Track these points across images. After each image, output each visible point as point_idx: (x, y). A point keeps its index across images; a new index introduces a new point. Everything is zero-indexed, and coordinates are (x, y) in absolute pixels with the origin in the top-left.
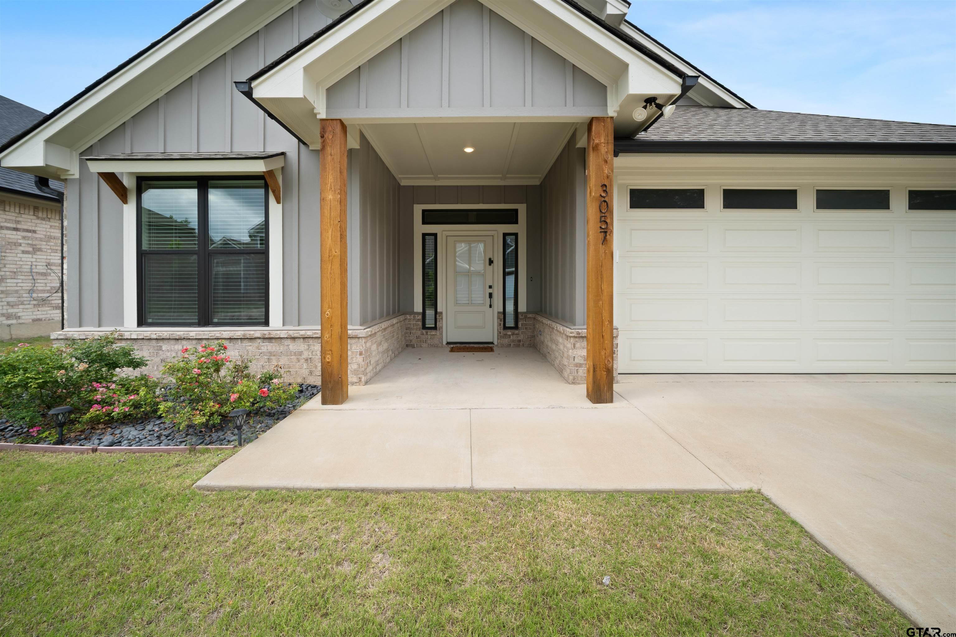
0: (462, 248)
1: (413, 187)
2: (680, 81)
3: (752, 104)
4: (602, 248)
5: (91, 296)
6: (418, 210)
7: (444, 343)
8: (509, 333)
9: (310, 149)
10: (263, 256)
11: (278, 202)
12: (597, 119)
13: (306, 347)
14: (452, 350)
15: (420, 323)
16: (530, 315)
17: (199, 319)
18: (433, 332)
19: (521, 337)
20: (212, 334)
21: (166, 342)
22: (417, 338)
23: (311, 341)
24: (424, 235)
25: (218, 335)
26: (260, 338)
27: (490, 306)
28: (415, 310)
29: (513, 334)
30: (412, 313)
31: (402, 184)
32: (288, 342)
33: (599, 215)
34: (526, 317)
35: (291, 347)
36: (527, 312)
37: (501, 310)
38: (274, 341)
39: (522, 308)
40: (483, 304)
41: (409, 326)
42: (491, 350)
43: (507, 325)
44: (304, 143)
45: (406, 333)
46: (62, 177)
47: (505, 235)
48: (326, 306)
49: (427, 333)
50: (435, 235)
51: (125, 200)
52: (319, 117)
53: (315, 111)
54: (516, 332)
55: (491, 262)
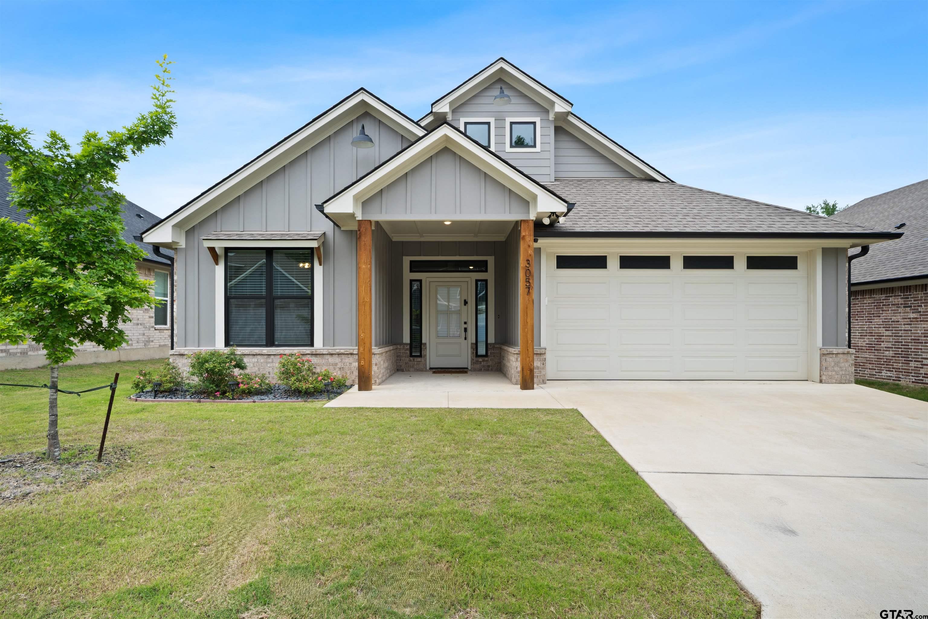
0: (442, 291)
1: (402, 242)
2: (566, 205)
3: (672, 179)
4: (527, 297)
5: (192, 326)
6: (406, 261)
7: (428, 368)
8: (480, 360)
9: (342, 229)
10: (309, 300)
11: (320, 265)
12: (524, 221)
13: (340, 360)
14: (434, 372)
15: (408, 352)
16: (498, 346)
17: (267, 342)
18: (419, 359)
19: (490, 363)
20: (278, 351)
21: (246, 356)
22: (406, 364)
23: (343, 356)
24: (411, 281)
25: (282, 352)
26: (309, 354)
27: (465, 339)
28: (404, 342)
29: (483, 361)
30: (402, 344)
31: (393, 240)
32: (328, 357)
33: (525, 278)
34: (494, 347)
35: (329, 360)
36: (495, 343)
37: (474, 341)
38: (318, 356)
39: (491, 340)
40: (459, 336)
41: (399, 354)
42: (466, 372)
43: (479, 353)
44: (338, 226)
45: (397, 360)
46: (174, 247)
47: (477, 281)
48: (361, 332)
49: (414, 360)
50: (420, 281)
51: (217, 264)
52: (357, 219)
53: (355, 216)
54: (486, 359)
55: (466, 303)
